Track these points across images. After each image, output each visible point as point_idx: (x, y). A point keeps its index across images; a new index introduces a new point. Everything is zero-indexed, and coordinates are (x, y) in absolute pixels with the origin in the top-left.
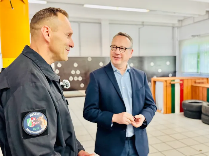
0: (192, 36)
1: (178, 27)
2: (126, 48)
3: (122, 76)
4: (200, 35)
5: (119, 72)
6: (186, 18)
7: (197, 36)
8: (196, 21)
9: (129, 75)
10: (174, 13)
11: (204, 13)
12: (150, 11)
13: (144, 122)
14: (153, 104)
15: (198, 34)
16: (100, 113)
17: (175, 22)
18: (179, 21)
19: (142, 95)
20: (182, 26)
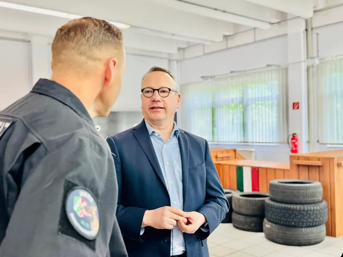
0: (202, 77)
1: (177, 61)
2: (170, 90)
3: (164, 143)
4: (214, 76)
5: (159, 135)
6: (190, 46)
7: (211, 77)
8: (207, 51)
9: (177, 142)
10: (173, 35)
11: (221, 39)
12: (131, 26)
13: (203, 226)
14: (221, 196)
15: (212, 75)
16: (122, 210)
17: (174, 51)
18: (179, 49)
19: (201, 179)
20: (184, 59)
